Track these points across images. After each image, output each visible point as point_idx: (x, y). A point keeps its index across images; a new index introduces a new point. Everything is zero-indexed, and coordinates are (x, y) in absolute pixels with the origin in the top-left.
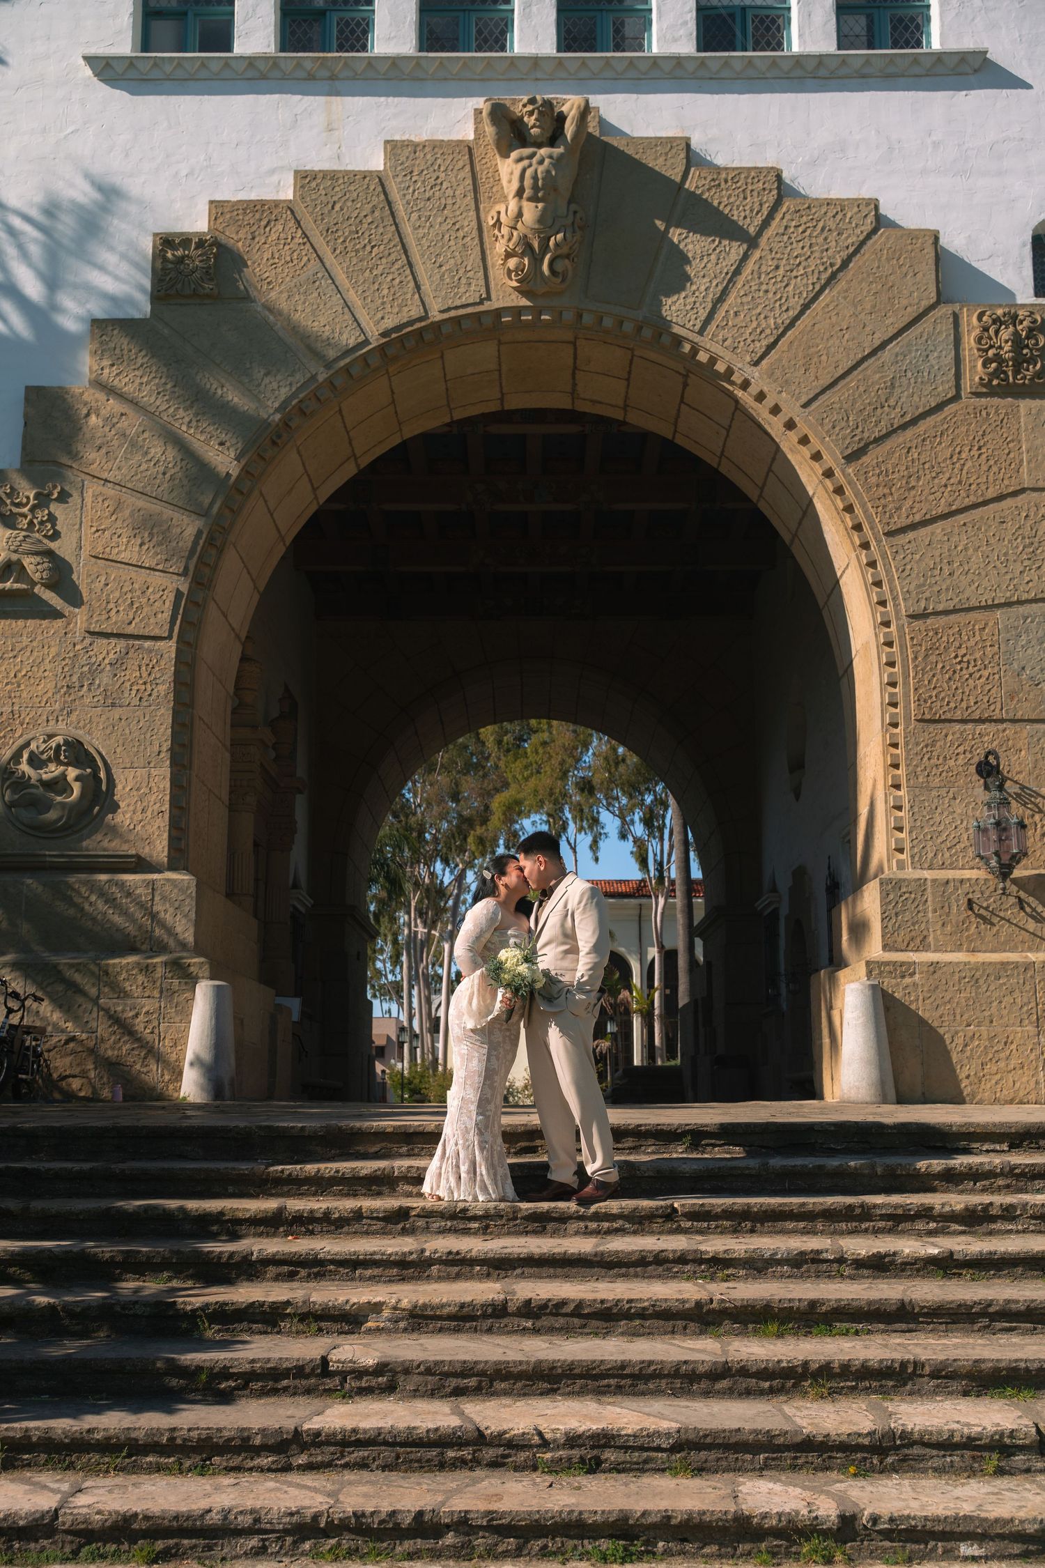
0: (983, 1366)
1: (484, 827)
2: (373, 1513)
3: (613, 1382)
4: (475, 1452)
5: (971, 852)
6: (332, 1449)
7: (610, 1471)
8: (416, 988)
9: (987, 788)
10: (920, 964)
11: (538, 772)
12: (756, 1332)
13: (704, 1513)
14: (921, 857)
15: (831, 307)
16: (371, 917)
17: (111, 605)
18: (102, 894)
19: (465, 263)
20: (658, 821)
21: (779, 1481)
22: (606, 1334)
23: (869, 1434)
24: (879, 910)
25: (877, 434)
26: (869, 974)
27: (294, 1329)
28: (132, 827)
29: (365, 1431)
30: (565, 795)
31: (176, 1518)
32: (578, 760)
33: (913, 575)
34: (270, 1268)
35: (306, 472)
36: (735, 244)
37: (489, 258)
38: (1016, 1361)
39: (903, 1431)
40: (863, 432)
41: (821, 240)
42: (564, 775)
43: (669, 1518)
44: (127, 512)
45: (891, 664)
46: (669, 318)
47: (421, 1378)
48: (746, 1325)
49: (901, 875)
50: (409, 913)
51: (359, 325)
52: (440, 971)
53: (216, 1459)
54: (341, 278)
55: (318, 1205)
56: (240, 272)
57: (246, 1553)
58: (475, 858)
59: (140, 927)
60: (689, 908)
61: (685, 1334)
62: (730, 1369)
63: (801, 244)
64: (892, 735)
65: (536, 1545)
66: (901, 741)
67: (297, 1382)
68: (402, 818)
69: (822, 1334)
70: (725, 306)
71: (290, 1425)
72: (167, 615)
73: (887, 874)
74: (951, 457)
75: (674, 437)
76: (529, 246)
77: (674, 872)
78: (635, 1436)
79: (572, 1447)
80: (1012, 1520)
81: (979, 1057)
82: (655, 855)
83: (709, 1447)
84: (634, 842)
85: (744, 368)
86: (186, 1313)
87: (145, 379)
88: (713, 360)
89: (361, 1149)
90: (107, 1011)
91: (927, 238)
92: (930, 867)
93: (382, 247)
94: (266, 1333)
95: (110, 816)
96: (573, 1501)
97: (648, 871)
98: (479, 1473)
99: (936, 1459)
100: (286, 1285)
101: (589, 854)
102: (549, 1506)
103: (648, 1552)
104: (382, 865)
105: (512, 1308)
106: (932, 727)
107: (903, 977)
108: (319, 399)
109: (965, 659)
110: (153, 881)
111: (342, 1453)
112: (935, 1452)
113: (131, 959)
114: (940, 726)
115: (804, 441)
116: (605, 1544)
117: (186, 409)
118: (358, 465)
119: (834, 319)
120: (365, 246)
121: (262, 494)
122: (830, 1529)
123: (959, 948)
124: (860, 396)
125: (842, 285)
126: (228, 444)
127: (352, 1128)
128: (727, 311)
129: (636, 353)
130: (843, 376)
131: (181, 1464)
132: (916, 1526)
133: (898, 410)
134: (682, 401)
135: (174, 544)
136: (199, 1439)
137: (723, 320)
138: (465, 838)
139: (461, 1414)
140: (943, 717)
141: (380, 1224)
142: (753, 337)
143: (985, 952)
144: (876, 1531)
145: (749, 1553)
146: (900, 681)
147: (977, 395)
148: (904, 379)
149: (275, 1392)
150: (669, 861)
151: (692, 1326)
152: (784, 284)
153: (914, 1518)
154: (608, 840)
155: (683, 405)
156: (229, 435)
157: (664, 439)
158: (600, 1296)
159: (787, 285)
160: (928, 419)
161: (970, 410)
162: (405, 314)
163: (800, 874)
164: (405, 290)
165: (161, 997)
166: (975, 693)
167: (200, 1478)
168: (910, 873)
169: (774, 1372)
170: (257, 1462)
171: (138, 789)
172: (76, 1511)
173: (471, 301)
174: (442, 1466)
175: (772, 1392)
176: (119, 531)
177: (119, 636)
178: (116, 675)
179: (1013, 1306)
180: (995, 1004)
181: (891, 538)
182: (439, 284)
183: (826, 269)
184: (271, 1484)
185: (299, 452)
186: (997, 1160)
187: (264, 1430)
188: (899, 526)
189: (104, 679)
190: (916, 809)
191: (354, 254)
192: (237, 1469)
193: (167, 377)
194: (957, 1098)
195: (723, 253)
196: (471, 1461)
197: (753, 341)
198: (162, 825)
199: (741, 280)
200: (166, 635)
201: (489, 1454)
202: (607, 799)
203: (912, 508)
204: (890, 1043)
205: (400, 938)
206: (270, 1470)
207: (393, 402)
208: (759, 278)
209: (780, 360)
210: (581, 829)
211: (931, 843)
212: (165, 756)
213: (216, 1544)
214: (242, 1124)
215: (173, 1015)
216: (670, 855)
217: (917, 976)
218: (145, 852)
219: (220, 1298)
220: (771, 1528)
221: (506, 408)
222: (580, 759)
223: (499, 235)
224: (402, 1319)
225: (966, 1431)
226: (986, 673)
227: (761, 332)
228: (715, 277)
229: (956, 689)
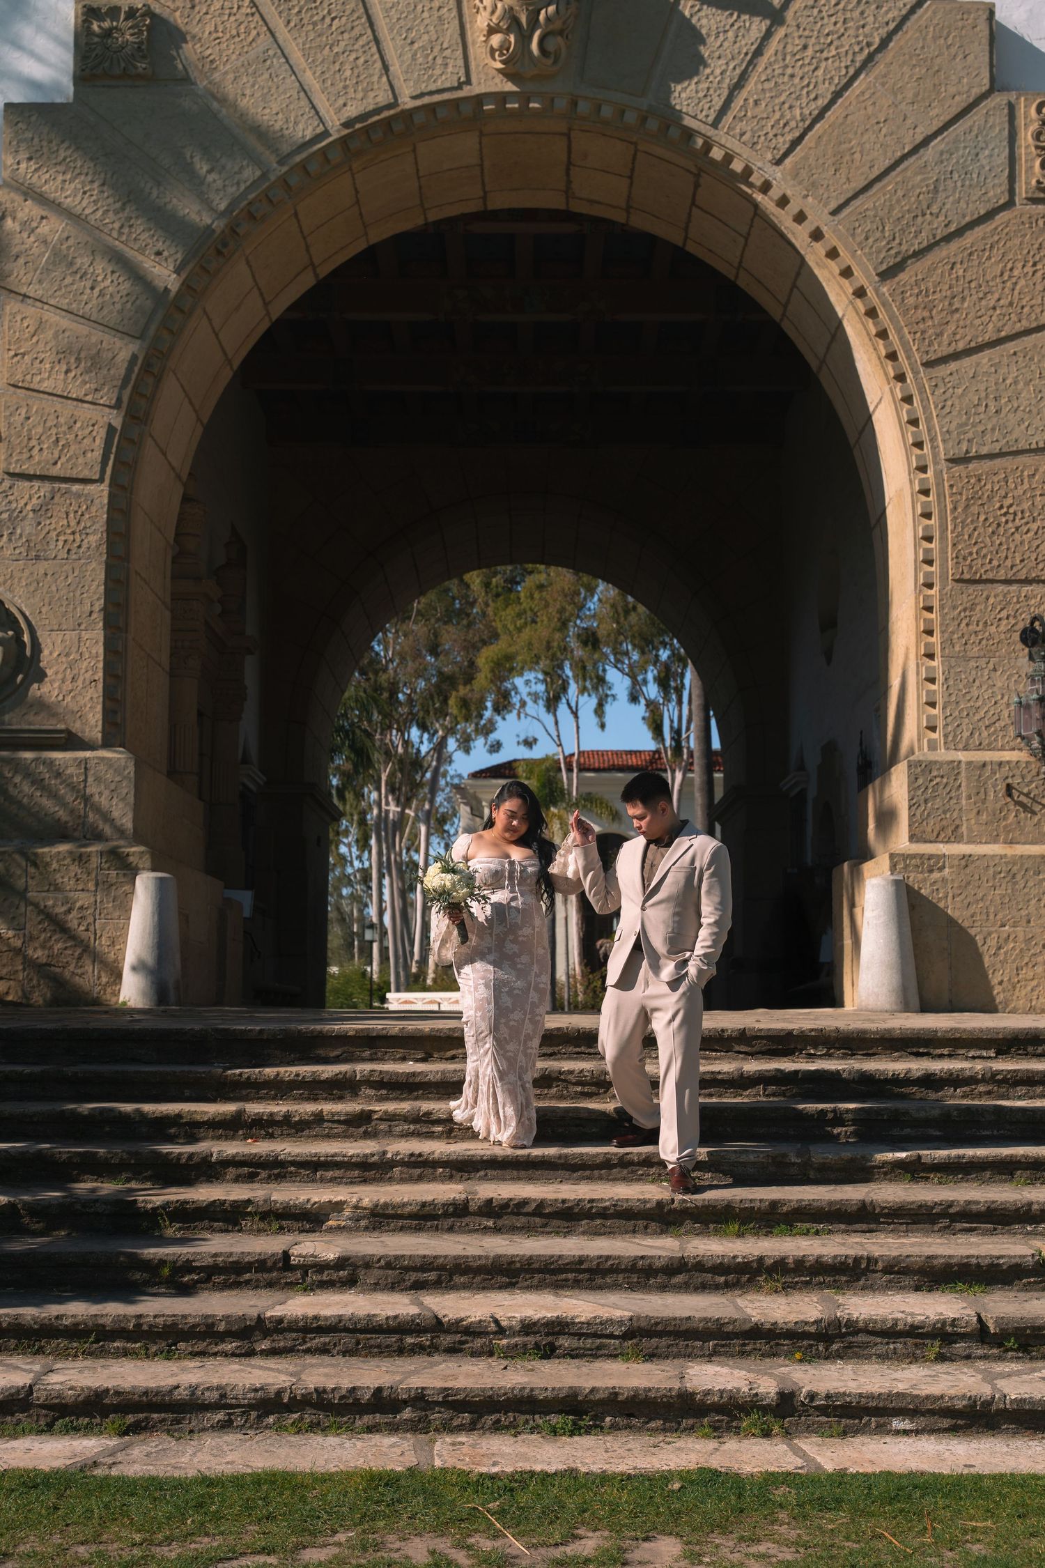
0: (935, 1262)
1: (468, 687)
2: (333, 1390)
3: (570, 1276)
4: (433, 1338)
5: (1012, 732)
6: (294, 1335)
7: (564, 1356)
8: (387, 878)
9: (1031, 658)
10: (951, 856)
11: (534, 622)
12: (716, 1230)
13: (650, 1390)
14: (955, 736)
15: (867, 96)
16: (334, 792)
17: (34, 442)
18: (27, 775)
19: (441, 39)
20: (675, 680)
21: (727, 1365)
22: (567, 1234)
23: (815, 1322)
24: (906, 796)
25: (916, 247)
26: (893, 868)
27: (255, 1227)
28: (60, 698)
29: (326, 1318)
30: (565, 649)
31: (146, 1393)
32: (581, 607)
33: (955, 413)
34: (230, 1169)
35: (257, 284)
36: (757, 20)
37: (469, 33)
38: (968, 1257)
39: (848, 1320)
40: (900, 244)
41: (856, 14)
42: (564, 625)
43: (616, 1394)
44: (50, 333)
45: (928, 515)
46: (678, 107)
47: (381, 1272)
48: (707, 1225)
49: (932, 756)
50: (378, 789)
51: (317, 113)
52: (416, 857)
53: (182, 1345)
54: (296, 56)
55: (279, 1108)
56: (178, 48)
57: (212, 1427)
58: (457, 723)
59: (72, 811)
60: (709, 784)
61: (646, 1234)
62: (686, 1264)
63: (833, 19)
64: (926, 597)
65: (490, 1419)
66: (936, 604)
67: (259, 1275)
68: (371, 676)
69: (782, 1234)
70: (744, 94)
71: (254, 1313)
72: (98, 454)
73: (917, 756)
74: (1002, 275)
75: (684, 244)
76: (515, 21)
77: (692, 741)
78: (588, 1323)
79: (527, 1334)
80: (942, 1397)
81: (1015, 960)
82: (672, 721)
83: (660, 1334)
84: (647, 706)
85: (764, 170)
86: (146, 1211)
87: (68, 176)
88: (728, 158)
89: (321, 1052)
90: (36, 905)
91: (980, 13)
92: (966, 749)
93: (344, 19)
94: (227, 1231)
95: (36, 686)
96: (526, 1380)
97: (663, 740)
98: (436, 1358)
99: (879, 1347)
100: (246, 1186)
101: (594, 720)
102: (502, 1384)
103: (596, 1426)
104: (347, 733)
105: (473, 1207)
106: (971, 588)
107: (931, 871)
108: (271, 201)
109: (1011, 510)
110: (86, 760)
111: (304, 1339)
112: (879, 1340)
113: (63, 848)
114: (980, 587)
115: (833, 254)
116: (555, 1419)
117: (116, 212)
118: (316, 275)
119: (870, 109)
120: (324, 18)
121: (205, 312)
122: (769, 1405)
123: (995, 840)
124: (898, 201)
125: (880, 69)
126: (166, 254)
127: (313, 1031)
128: (746, 100)
129: (639, 147)
130: (878, 178)
131: (147, 1349)
132: (850, 1403)
133: (941, 218)
134: (693, 204)
135: (105, 372)
136: (165, 1325)
137: (740, 110)
138: (445, 701)
139: (421, 1304)
140: (984, 577)
141: (342, 1128)
142: (775, 131)
143: (1024, 843)
144: (815, 1407)
145: (692, 1428)
146: (937, 535)
147: (1034, 201)
148: (949, 182)
149: (237, 1285)
150: (688, 729)
151: (653, 1225)
152: (813, 67)
153: (849, 1395)
154: (615, 703)
155: (694, 209)
156: (168, 243)
157: (676, 247)
158: (561, 1196)
159: (816, 69)
160: (977, 229)
161: (1025, 218)
162: (370, 100)
163: (830, 750)
164: (371, 72)
165: (96, 891)
166: (1021, 549)
167: (166, 1362)
168: (943, 755)
169: (729, 1267)
170: (221, 1347)
171: (67, 655)
172: (49, 1387)
173: (448, 85)
174: (401, 1351)
175: (728, 1286)
176: (42, 356)
177: (42, 478)
178: (39, 523)
179: (974, 1207)
180: (1033, 902)
181: (930, 370)
182: (410, 65)
183: (862, 49)
184: (236, 1367)
185: (248, 262)
186: (979, 1066)
187: (228, 1317)
188: (939, 355)
189: (27, 527)
190: (951, 682)
191: (311, 27)
192: (202, 1354)
193: (94, 174)
194: (989, 1007)
195: (742, 30)
196: (429, 1347)
197: (775, 135)
198: (95, 696)
199: (762, 62)
200: (97, 477)
201: (447, 1340)
202: (615, 655)
203: (954, 334)
204: (915, 945)
205: (369, 817)
206: (234, 1355)
207: (358, 202)
208: (784, 59)
209: (806, 158)
210: (583, 690)
211: (966, 720)
212: (98, 617)
213: (184, 1418)
214: (197, 1027)
215: (111, 910)
216: (689, 721)
217: (947, 871)
218: (76, 727)
219: (181, 1197)
220: (713, 1404)
221: (490, 207)
222: (583, 606)
223: (481, 6)
224: (363, 1218)
225: (909, 1319)
226: (1034, 526)
227: (785, 125)
228: (733, 58)
229: (1001, 544)
